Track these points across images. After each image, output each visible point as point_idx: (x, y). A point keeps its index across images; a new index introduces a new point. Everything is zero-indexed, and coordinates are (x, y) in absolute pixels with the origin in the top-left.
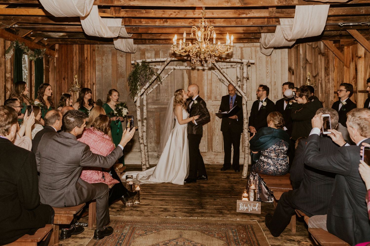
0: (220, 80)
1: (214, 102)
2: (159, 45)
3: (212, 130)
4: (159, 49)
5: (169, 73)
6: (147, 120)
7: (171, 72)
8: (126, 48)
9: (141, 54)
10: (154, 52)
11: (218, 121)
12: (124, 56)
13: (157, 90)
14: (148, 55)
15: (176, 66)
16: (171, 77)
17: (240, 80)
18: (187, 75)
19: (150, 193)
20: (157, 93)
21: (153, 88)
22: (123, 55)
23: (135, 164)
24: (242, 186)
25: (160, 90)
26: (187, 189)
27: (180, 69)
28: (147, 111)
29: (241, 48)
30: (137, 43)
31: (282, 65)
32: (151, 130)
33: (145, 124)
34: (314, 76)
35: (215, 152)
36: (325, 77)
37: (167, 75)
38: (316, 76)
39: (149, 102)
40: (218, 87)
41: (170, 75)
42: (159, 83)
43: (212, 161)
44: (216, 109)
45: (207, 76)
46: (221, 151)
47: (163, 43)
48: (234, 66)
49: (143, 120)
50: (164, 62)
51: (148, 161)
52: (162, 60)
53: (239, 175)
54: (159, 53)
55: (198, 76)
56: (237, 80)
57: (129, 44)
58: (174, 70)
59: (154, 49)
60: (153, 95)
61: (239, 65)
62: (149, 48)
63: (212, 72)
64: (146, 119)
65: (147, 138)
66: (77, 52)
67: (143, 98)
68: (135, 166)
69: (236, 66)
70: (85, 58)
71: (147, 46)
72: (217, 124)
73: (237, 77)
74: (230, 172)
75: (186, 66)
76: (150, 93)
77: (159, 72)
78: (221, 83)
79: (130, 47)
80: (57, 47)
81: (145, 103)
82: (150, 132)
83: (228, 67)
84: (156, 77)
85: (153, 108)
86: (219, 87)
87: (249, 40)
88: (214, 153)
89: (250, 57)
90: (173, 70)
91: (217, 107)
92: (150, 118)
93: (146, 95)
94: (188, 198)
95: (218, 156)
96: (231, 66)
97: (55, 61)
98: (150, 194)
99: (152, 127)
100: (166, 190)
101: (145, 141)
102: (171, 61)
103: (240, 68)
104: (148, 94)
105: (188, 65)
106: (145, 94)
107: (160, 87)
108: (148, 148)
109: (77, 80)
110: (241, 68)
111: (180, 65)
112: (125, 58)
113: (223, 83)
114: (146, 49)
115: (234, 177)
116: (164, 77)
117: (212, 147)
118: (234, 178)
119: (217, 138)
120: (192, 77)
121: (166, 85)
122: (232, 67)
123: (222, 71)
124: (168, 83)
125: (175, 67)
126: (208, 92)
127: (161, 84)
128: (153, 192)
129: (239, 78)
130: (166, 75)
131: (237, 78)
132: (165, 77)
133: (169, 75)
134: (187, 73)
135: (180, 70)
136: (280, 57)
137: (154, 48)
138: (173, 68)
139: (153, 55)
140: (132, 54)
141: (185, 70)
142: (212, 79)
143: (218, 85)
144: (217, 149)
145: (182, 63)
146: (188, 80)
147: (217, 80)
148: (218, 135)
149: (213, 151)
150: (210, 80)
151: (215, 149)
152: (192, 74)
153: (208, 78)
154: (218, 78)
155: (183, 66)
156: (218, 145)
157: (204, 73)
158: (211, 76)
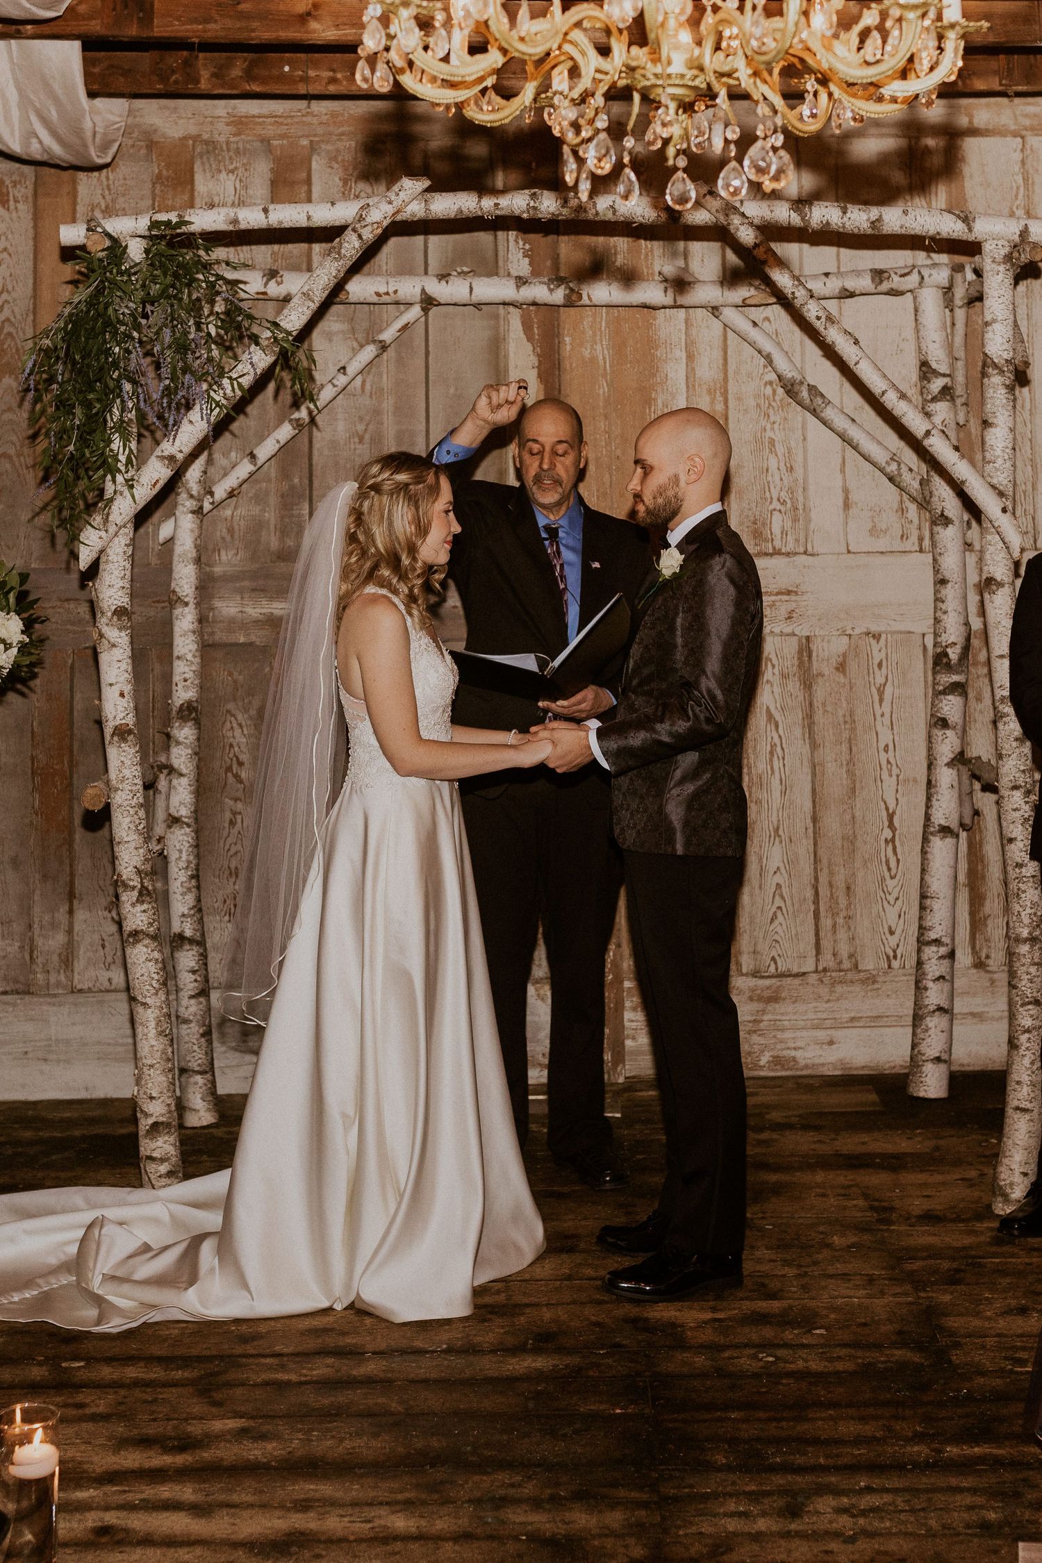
0: (790, 388)
2: (302, 104)
4: (305, 142)
5: (388, 335)
6: (198, 723)
7: (405, 328)
8: (25, 119)
9: (159, 176)
10: (262, 169)
11: (777, 715)
12: (22, 192)
13: (285, 474)
15: (443, 277)
16: (400, 361)
17: (946, 392)
18: (529, 347)
19: (185, 1444)
20: (288, 502)
21: (252, 456)
22: (15, 184)
23: (99, 1094)
24: (1008, 1312)
25: (317, 472)
26: (527, 1378)
27: (475, 299)
28: (207, 648)
30: (120, 83)
32: (239, 806)
33: (181, 757)
35: (756, 974)
37: (370, 351)
39: (218, 570)
40: (772, 442)
41: (391, 352)
42: (303, 414)
45: (690, 357)
46: (809, 966)
47: (332, 89)
48: (896, 282)
49: (167, 722)
51: (209, 1070)
52: (323, 214)
53: (970, 1183)
54: (304, 175)
55: (619, 349)
56: (924, 391)
57: (46, 85)
58: (425, 310)
59: (265, 141)
60: (256, 510)
61: (939, 269)
62: (222, 132)
63: (724, 323)
64: (189, 712)
65: (196, 876)
67: (171, 540)
68: (93, 1121)
69: (914, 277)
71: (210, 121)
72: (773, 746)
73: (924, 364)
74: (889, 1148)
75: (521, 281)
76: (231, 494)
77: (293, 320)
78: (798, 415)
79: (54, 114)
81: (185, 578)
82: (232, 823)
83: (851, 284)
84: (270, 359)
85: (257, 622)
86: (780, 449)
87: (1010, 71)
88: (752, 982)
90: (416, 311)
92: (231, 706)
93: (198, 511)
94: (536, 1504)
95: (779, 1007)
96: (879, 275)
98: (180, 1460)
99: (243, 775)
100: (342, 1397)
101: (181, 904)
102: (400, 228)
103: (948, 291)
104: (216, 506)
105: (536, 273)
106: (190, 504)
107: (316, 445)
108: (204, 956)
110: (960, 293)
111: (473, 272)
112: (24, 209)
113: (814, 412)
114: (196, 138)
115: (927, 1205)
116: (343, 370)
118: (930, 1218)
120: (566, 364)
121: (360, 428)
122: (885, 286)
124: (377, 412)
125: (437, 289)
128: (218, 1426)
129: (936, 373)
130: (362, 346)
131: (926, 370)
132: (350, 371)
133: (384, 347)
134: (530, 339)
135: (477, 306)
137: (270, 131)
138: (418, 298)
139: (260, 188)
140: (82, 176)
141: (511, 309)
142: (726, 379)
143: (773, 429)
144: (774, 953)
145: (490, 254)
146: (542, 387)
147: (769, 390)
148: (776, 830)
149: (744, 971)
150: (709, 391)
151: (759, 948)
152: (567, 339)
153: (699, 373)
154: (773, 377)
155: (501, 271)
156: (780, 918)
157: (662, 334)
158: (721, 362)
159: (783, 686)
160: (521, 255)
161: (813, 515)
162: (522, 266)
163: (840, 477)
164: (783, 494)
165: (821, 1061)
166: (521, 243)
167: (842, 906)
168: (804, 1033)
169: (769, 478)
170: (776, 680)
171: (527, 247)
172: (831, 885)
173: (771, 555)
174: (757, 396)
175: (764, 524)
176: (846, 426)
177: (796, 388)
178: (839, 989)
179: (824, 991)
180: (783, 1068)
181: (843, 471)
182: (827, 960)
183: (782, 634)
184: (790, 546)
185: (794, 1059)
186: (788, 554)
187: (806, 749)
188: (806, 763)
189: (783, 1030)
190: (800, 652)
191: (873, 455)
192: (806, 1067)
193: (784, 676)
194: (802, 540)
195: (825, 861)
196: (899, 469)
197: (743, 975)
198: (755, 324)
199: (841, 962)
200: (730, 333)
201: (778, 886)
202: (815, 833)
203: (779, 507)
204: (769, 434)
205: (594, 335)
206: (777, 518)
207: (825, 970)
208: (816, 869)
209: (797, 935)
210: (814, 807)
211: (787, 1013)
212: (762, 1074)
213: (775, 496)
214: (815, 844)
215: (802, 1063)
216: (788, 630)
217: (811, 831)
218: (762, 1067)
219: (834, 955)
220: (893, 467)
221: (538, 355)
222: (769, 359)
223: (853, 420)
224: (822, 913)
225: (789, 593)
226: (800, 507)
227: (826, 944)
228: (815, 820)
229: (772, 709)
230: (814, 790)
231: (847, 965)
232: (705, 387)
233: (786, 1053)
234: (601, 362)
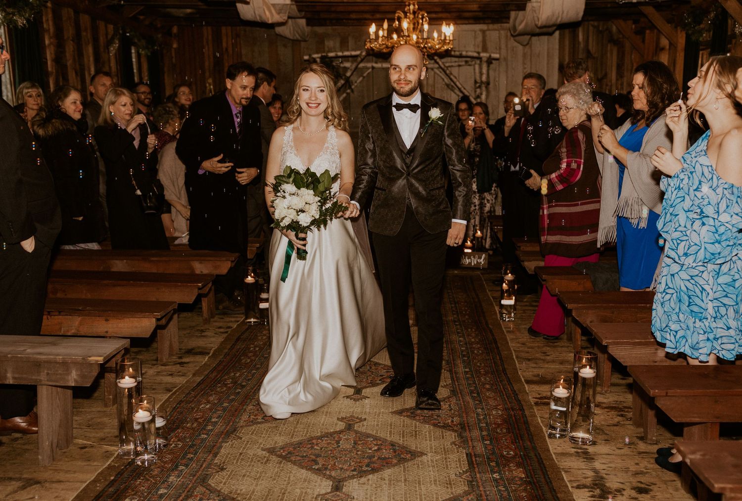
0: (448, 85)
2: (347, 27)
4: (347, 34)
5: (365, 75)
7: (368, 73)
8: (294, 32)
9: (318, 41)
10: (338, 41)
12: (290, 46)
14: (329, 43)
15: (376, 63)
16: (368, 81)
22: (288, 44)
25: (351, 103)
29: (483, 32)
30: (311, 24)
31: (548, 61)
34: (599, 77)
36: (617, 80)
37: (361, 79)
38: (602, 79)
42: (349, 91)
47: (354, 24)
48: (470, 63)
50: (356, 56)
52: (354, 53)
54: (347, 40)
56: (475, 86)
57: (299, 26)
59: (339, 34)
61: (478, 62)
62: (329, 33)
66: (210, 37)
70: (224, 50)
71: (329, 29)
77: (348, 74)
78: (449, 91)
79: (299, 31)
80: (175, 30)
83: (460, 63)
84: (344, 82)
89: (498, 48)
90: (370, 70)
96: (466, 62)
97: (173, 55)
103: (480, 66)
107: (351, 98)
109: (212, 87)
111: (382, 61)
112: (290, 49)
113: (453, 91)
114: (325, 34)
116: (356, 82)
121: (359, 94)
122: (468, 64)
123: (448, 72)
124: (363, 90)
125: (375, 65)
127: (351, 94)
129: (478, 82)
130: (360, 77)
131: (476, 82)
132: (358, 82)
133: (364, 77)
136: (546, 48)
137: (339, 32)
138: (371, 67)
139: (338, 46)
140: (302, 42)
200: (436, 75)
222: (443, 80)
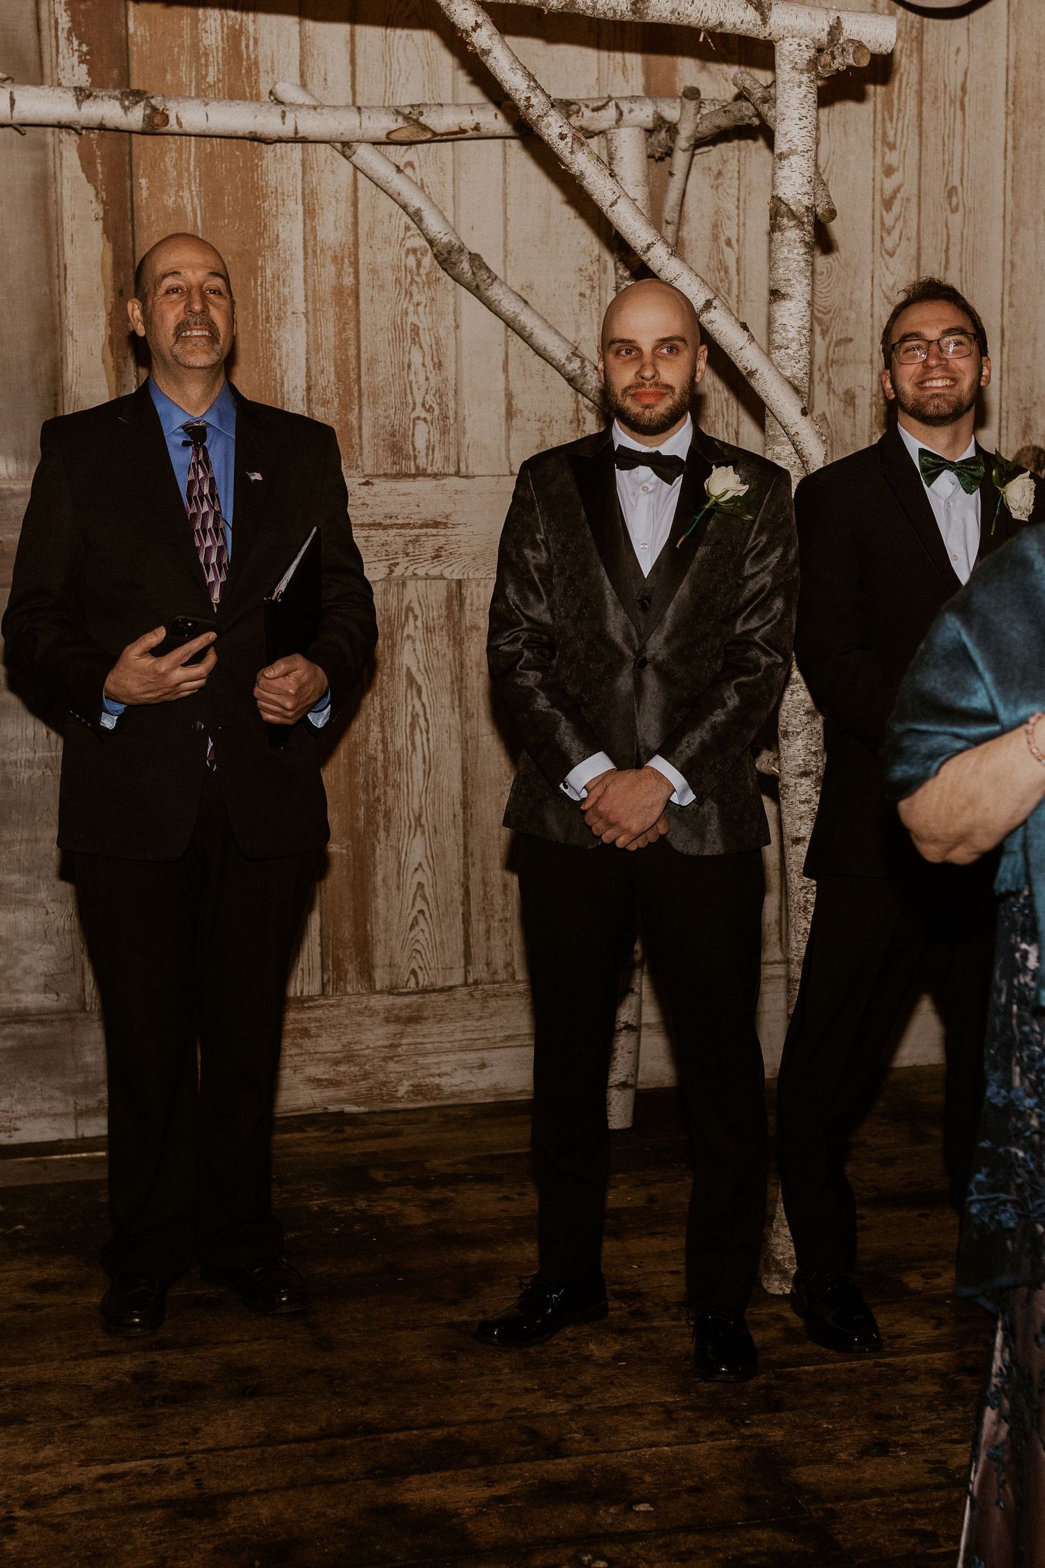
0: (446, 258)
1: (381, 486)
3: (360, 779)
11: (420, 679)
18: (90, 191)
27: (16, 118)
35: (392, 991)
40: (415, 330)
43: (365, 1076)
44: (403, 561)
45: (310, 213)
46: (457, 978)
48: (587, 118)
55: (212, 197)
63: (356, 167)
72: (415, 716)
75: (81, 94)
78: (448, 294)
86: (425, 338)
88: (388, 1000)
91: (415, 541)
95: (429, 1027)
96: (565, 107)
105: (100, 83)
111: (12, 79)
113: (476, 291)
117: (364, 947)
119: (416, 850)
120: (142, 216)
126: (322, 381)
134: (91, 179)
135: (21, 127)
141: (64, 135)
142: (356, 244)
143: (416, 312)
144: (414, 965)
145: (32, 56)
146: (109, 246)
147: (411, 261)
148: (418, 819)
149: (378, 987)
150: (335, 259)
151: (397, 960)
152: (143, 182)
153: (321, 235)
154: (420, 242)
155: (48, 81)
156: (422, 924)
157: (272, 179)
158: (350, 220)
159: (427, 641)
160: (75, 60)
161: (468, 425)
162: (81, 75)
163: (502, 377)
164: (430, 400)
165: (471, 1087)
166: (76, 43)
167: (497, 907)
168: (451, 1057)
169: (412, 377)
170: (419, 635)
171: (85, 48)
172: (485, 884)
173: (414, 476)
174: (395, 269)
175: (404, 436)
176: (518, 310)
177: (454, 257)
178: (493, 1003)
179: (474, 1007)
180: (425, 1098)
181: (505, 370)
182: (479, 971)
183: (427, 577)
184: (438, 467)
185: (438, 1087)
186: (435, 476)
187: (455, 720)
188: (454, 737)
189: (425, 1055)
190: (449, 599)
191: (550, 348)
192: (453, 1095)
193: (429, 630)
194: (453, 458)
195: (478, 854)
196: (583, 367)
197: (377, 993)
198: (399, 170)
199: (495, 973)
201: (420, 885)
202: (465, 821)
203: (423, 415)
204: (412, 318)
205: (180, 176)
206: (421, 426)
207: (476, 983)
208: (466, 865)
209: (442, 943)
210: (465, 789)
211: (429, 1035)
212: (400, 1106)
213: (419, 400)
214: (465, 835)
215: (447, 1090)
216: (435, 572)
217: (460, 818)
218: (399, 1099)
219: (488, 964)
220: (574, 366)
221: (104, 203)
223: (526, 302)
224: (474, 917)
225: (436, 525)
226: (451, 414)
227: (478, 952)
228: (465, 805)
229: (414, 670)
230: (464, 771)
231: (502, 975)
232: (330, 253)
233: (429, 1080)
234: (190, 215)
